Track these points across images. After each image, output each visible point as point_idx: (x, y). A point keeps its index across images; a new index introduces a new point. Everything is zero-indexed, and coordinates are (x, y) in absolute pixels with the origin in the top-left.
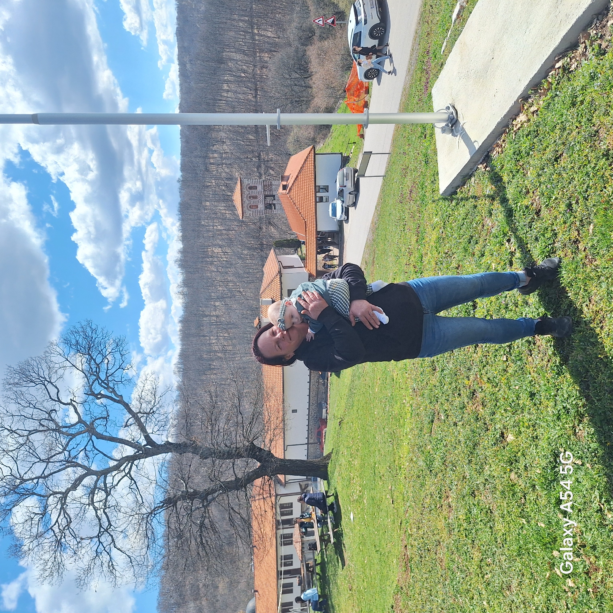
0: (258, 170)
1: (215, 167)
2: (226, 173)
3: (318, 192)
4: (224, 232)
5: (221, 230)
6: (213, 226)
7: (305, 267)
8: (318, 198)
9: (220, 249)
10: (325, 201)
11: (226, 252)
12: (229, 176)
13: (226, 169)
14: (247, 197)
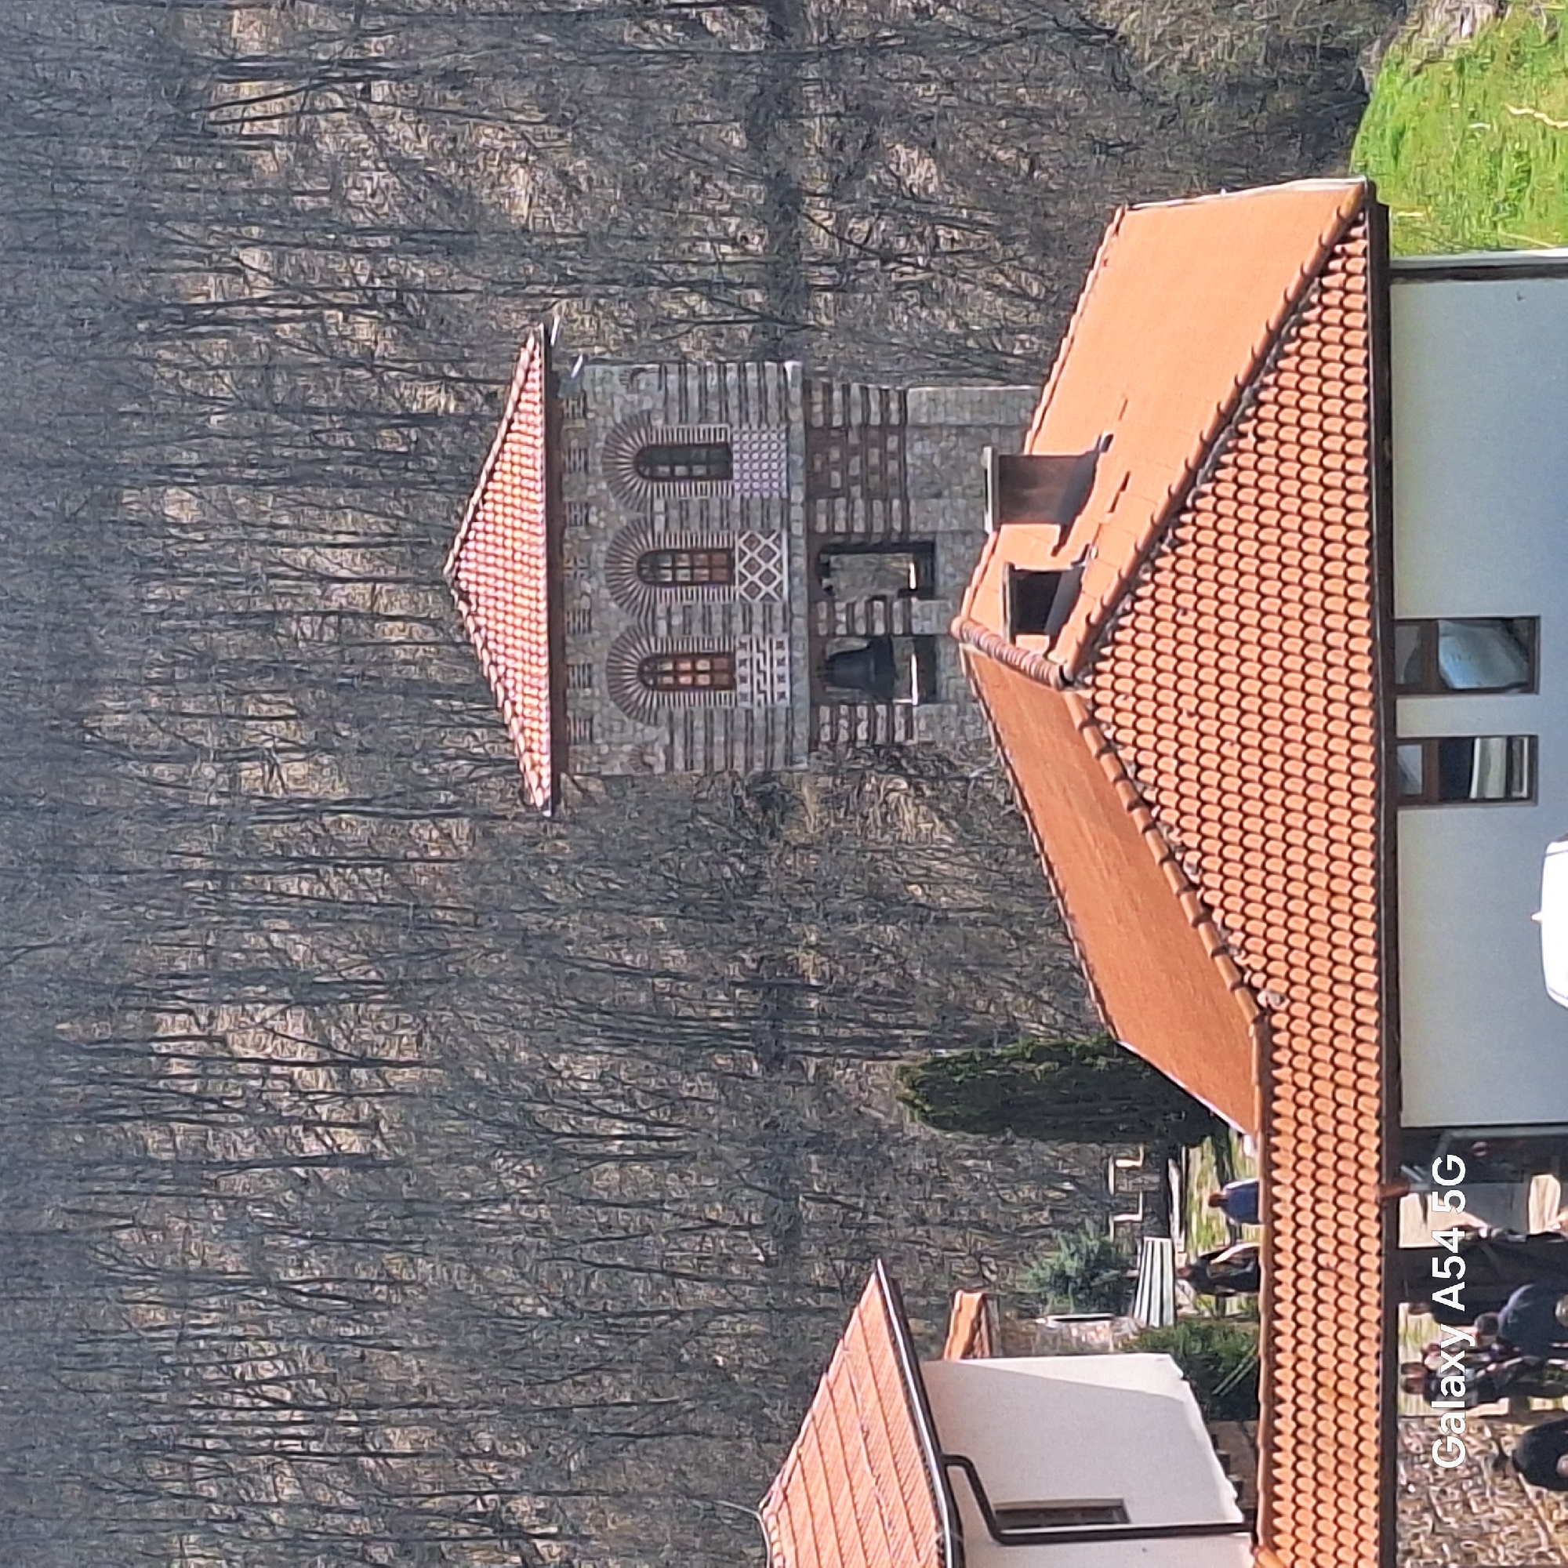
0: (756, 139)
1: (274, 107)
2: (399, 165)
3: (1409, 690)
4: (356, 830)
5: (319, 807)
6: (231, 757)
7: (1249, 1525)
8: (1412, 759)
9: (295, 1024)
10: (1495, 789)
11: (363, 1062)
12: (432, 210)
13: (402, 132)
14: (614, 558)
